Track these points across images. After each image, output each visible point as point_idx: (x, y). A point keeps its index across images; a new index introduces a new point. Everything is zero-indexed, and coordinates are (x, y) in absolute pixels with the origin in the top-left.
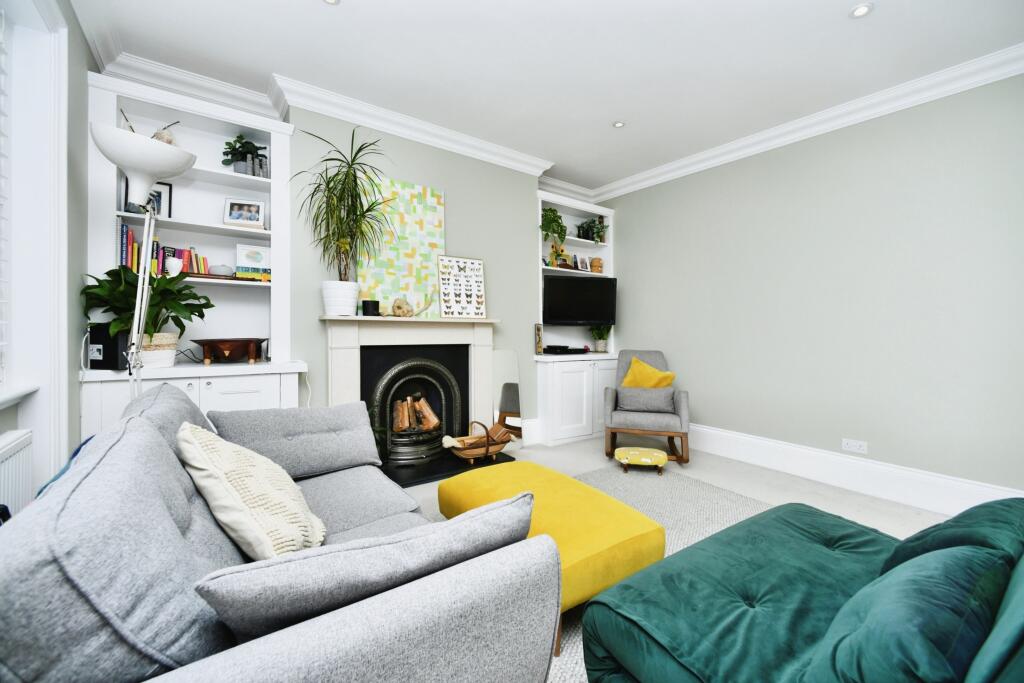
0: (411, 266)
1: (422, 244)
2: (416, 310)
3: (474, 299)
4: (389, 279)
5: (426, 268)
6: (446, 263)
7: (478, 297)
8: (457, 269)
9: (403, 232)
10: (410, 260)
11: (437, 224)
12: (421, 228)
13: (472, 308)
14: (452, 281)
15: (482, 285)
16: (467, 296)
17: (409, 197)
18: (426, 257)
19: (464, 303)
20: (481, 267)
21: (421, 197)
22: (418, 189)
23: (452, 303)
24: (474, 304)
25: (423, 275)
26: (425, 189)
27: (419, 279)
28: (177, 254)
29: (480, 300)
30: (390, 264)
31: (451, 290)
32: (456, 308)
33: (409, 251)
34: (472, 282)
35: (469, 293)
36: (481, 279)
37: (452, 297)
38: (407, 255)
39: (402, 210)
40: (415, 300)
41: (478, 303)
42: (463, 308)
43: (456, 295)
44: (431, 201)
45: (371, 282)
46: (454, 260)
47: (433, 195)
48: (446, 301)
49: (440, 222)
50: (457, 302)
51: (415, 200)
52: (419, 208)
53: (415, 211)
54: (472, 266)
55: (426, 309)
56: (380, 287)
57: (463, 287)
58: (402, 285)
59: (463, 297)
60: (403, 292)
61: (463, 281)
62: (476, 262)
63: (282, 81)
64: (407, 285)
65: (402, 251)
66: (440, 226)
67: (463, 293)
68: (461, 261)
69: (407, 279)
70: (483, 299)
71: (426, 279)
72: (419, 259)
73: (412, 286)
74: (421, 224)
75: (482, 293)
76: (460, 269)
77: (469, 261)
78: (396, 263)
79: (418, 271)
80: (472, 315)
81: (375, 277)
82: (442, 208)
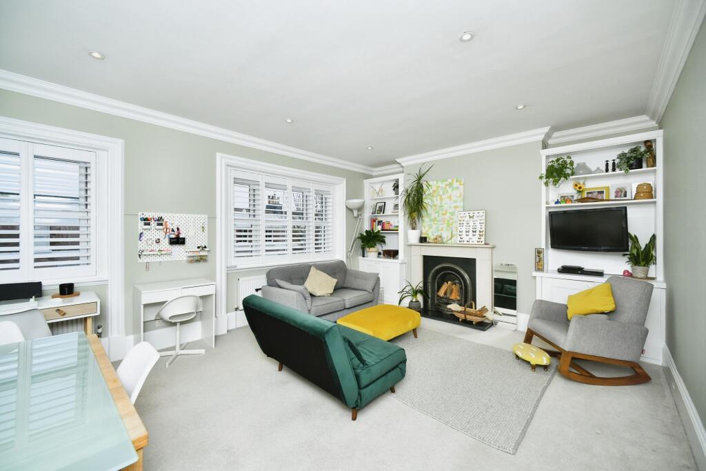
0: (444, 219)
1: (450, 207)
2: (445, 240)
3: (478, 233)
4: (434, 226)
5: (452, 219)
6: (462, 215)
7: (480, 232)
8: (468, 217)
9: (441, 203)
10: (443, 217)
11: (458, 195)
12: (450, 200)
13: (475, 239)
14: (465, 224)
15: (484, 225)
16: (473, 232)
17: (444, 186)
18: (452, 214)
19: (471, 236)
20: (484, 214)
21: (450, 185)
22: (450, 180)
23: (464, 236)
24: (477, 236)
25: (450, 223)
26: (452, 181)
27: (448, 226)
28: (380, 222)
29: (481, 234)
30: (435, 220)
31: (464, 229)
32: (466, 238)
33: (444, 212)
34: (477, 223)
35: (474, 230)
36: (484, 221)
37: (464, 233)
38: (443, 214)
39: (441, 193)
40: (446, 235)
41: (480, 235)
42: (470, 239)
43: (466, 232)
44: (456, 184)
45: (427, 228)
46: (467, 213)
47: (457, 181)
48: (460, 235)
49: (461, 194)
50: (467, 235)
51: (448, 187)
52: (450, 190)
53: (447, 192)
54: (478, 215)
55: (451, 239)
56: (431, 230)
57: (471, 228)
58: (440, 228)
59: (471, 232)
60: (440, 232)
61: (471, 224)
62: (481, 212)
63: (398, 160)
64: (443, 228)
65: (441, 213)
66: (460, 196)
67: (471, 229)
68: (471, 212)
69: (442, 226)
70: (484, 233)
71: (452, 225)
72: (448, 215)
73: (445, 229)
74: (450, 197)
75: (483, 229)
76: (470, 217)
77: (476, 212)
78: (438, 219)
79: (448, 221)
80: (476, 243)
81: (428, 226)
82: (462, 186)
